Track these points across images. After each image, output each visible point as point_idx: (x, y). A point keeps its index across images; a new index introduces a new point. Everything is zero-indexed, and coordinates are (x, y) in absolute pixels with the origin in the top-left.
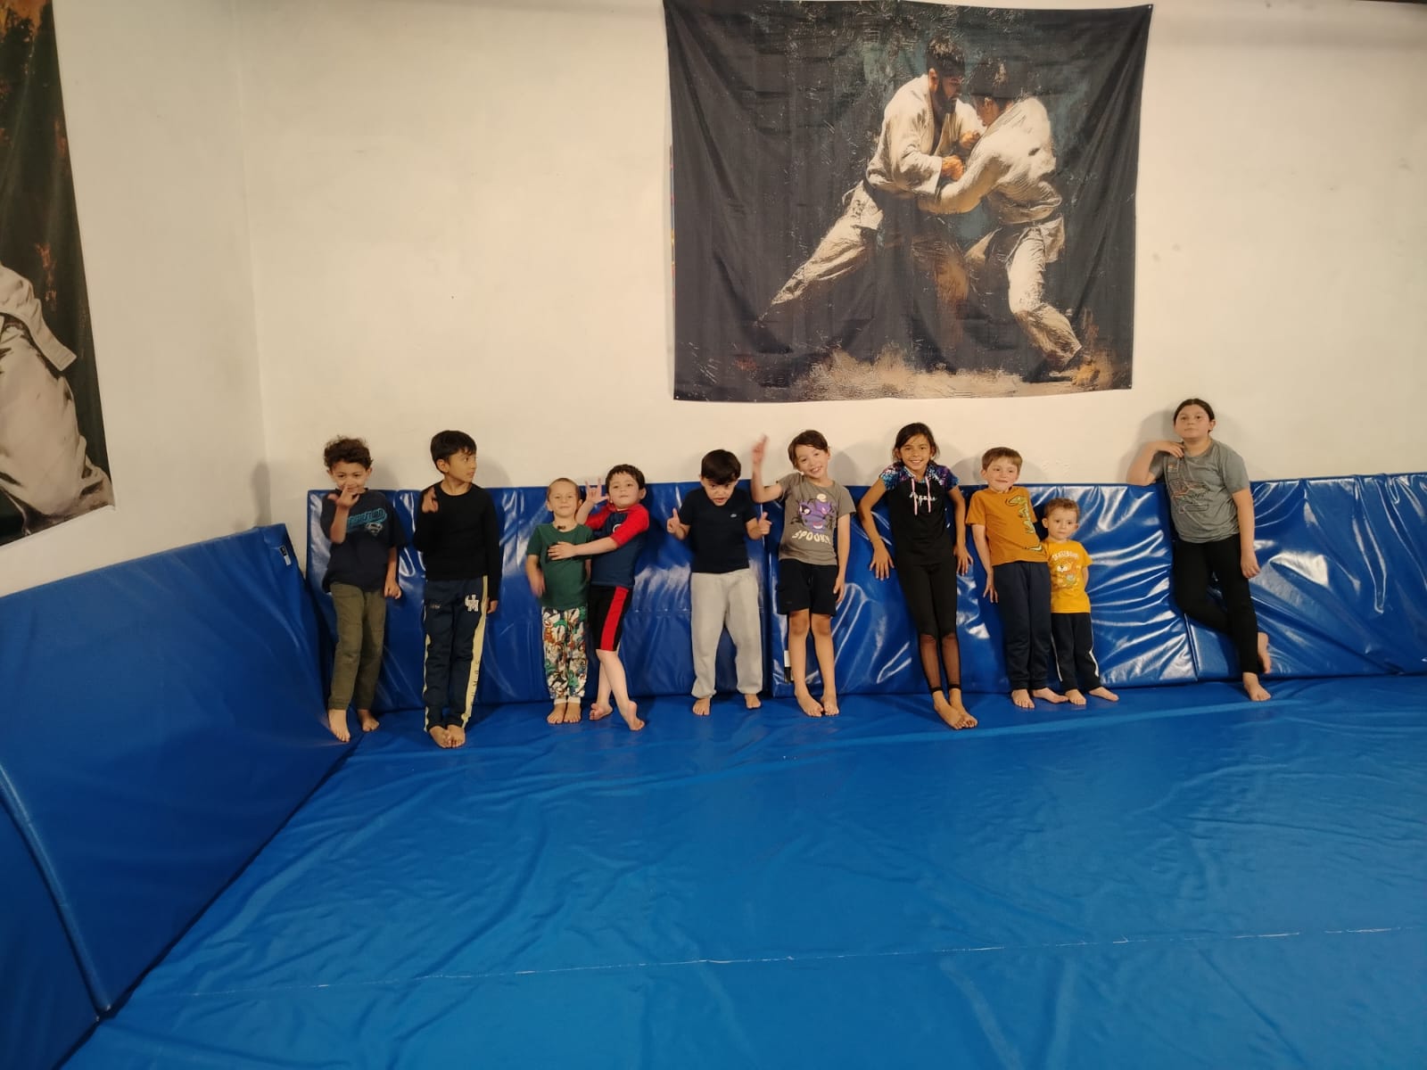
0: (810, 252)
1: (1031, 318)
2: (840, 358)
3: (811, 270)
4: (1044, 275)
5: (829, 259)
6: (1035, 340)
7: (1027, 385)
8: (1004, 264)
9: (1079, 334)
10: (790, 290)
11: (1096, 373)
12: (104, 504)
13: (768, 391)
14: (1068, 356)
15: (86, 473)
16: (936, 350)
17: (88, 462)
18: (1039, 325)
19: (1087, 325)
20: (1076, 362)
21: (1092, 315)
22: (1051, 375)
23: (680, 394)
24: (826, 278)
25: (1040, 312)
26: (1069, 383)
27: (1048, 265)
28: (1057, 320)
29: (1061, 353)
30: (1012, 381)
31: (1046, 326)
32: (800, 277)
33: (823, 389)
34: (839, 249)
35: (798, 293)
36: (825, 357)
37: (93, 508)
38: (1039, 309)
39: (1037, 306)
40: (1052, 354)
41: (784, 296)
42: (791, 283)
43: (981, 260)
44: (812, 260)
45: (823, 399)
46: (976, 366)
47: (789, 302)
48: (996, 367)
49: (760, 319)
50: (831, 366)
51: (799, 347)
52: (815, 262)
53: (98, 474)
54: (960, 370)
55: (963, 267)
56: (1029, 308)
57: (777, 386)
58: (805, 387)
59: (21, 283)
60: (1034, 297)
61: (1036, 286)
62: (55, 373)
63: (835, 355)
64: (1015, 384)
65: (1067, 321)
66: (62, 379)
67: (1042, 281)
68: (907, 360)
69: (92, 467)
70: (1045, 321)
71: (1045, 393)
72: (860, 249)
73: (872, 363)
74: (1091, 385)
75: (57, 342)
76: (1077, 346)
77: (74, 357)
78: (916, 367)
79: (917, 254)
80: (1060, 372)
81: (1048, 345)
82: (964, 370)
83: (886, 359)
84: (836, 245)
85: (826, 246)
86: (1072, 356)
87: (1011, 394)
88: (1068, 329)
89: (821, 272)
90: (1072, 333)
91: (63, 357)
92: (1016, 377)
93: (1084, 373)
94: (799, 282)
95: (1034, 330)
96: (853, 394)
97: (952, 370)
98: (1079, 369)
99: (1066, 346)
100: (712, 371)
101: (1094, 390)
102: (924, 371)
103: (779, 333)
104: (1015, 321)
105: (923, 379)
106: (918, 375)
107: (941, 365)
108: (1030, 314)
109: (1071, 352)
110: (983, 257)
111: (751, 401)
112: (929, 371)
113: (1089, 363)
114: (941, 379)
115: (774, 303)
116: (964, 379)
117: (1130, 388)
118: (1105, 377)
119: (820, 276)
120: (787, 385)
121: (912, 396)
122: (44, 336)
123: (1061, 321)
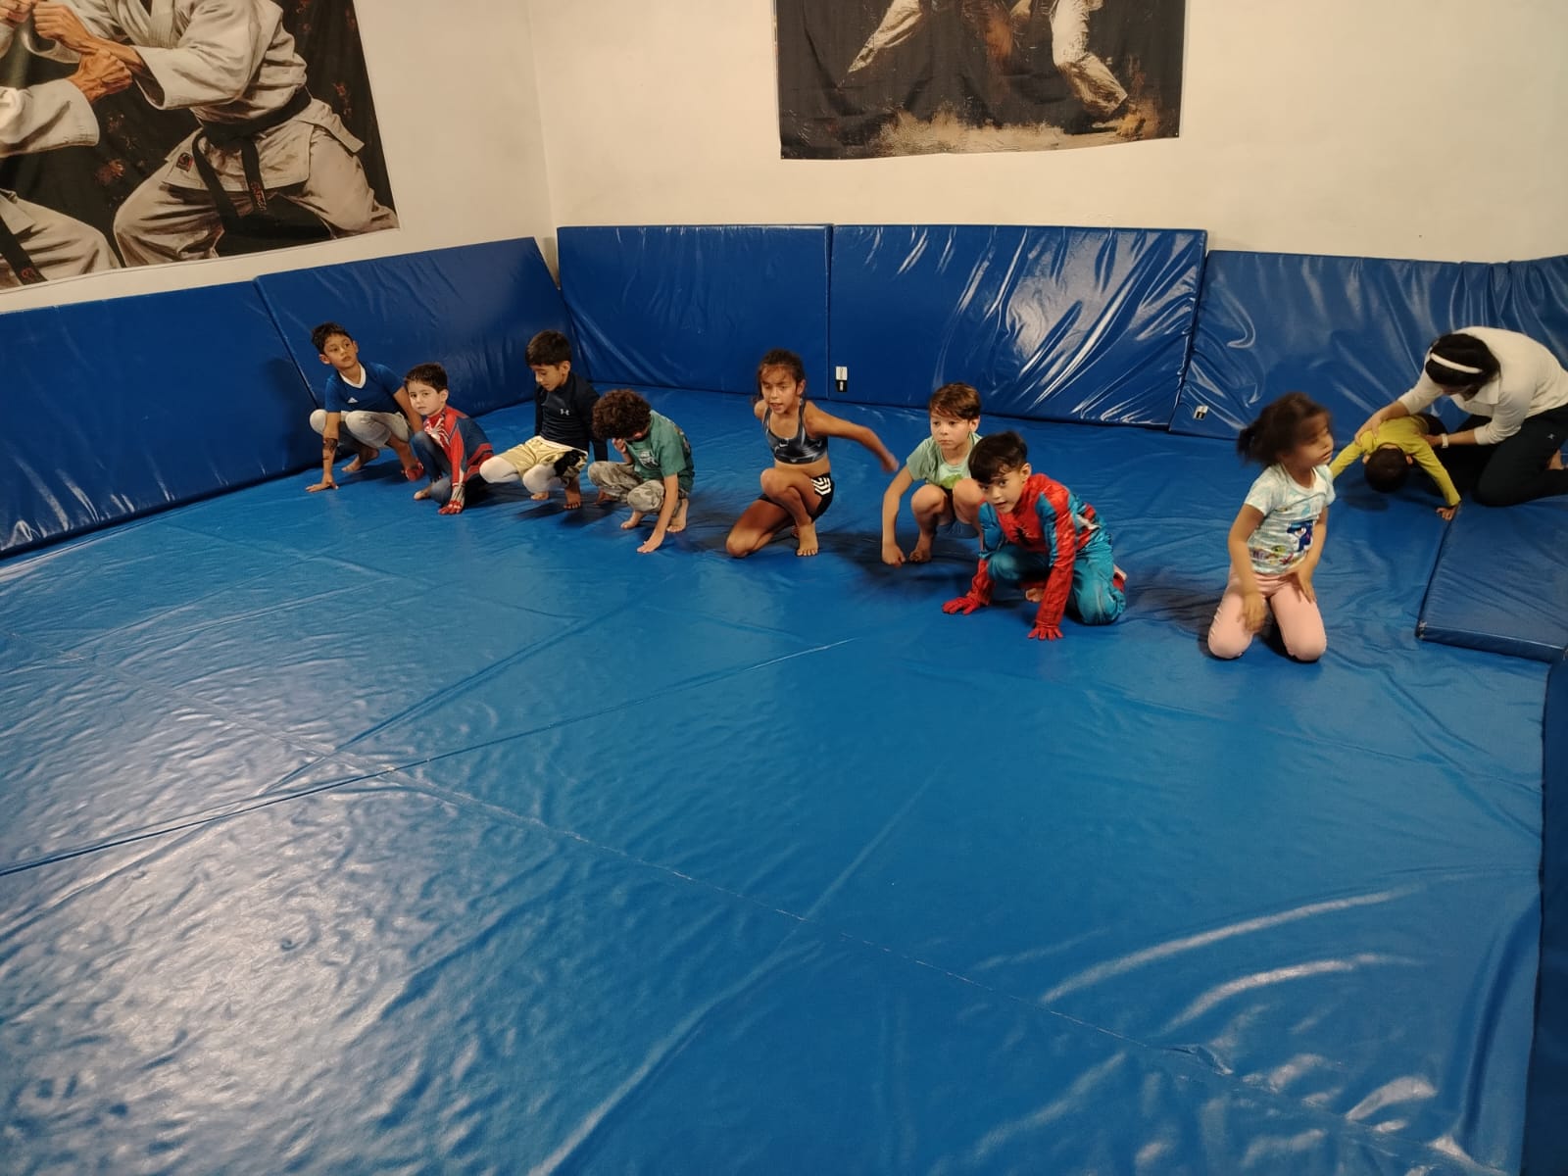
0: (879, 24)
1: (1075, 70)
2: (905, 118)
3: (879, 39)
4: (1088, 24)
5: (893, 27)
6: (1078, 91)
7: (1068, 137)
8: (1047, 17)
9: (1125, 83)
10: (863, 58)
11: (1142, 121)
12: (391, 227)
13: (849, 150)
14: (1113, 106)
15: (375, 209)
16: (984, 106)
17: (376, 203)
18: (1082, 76)
19: (1134, 74)
20: (1121, 112)
21: (1138, 62)
22: (1094, 126)
23: (785, 155)
24: (891, 45)
25: (1083, 63)
26: (1114, 134)
27: (1091, 14)
28: (1098, 69)
29: (1103, 103)
30: (1054, 134)
31: (1088, 76)
32: (871, 46)
33: (890, 147)
34: (900, 17)
35: (869, 60)
36: (892, 118)
37: (382, 229)
38: (1083, 59)
39: (1081, 56)
40: (1094, 104)
41: (858, 64)
42: (864, 51)
43: (1025, 15)
44: (880, 29)
45: (890, 155)
46: (1021, 120)
47: (862, 68)
48: (1039, 122)
49: (839, 86)
50: (897, 125)
51: (871, 109)
52: (882, 31)
53: (384, 210)
54: (1005, 124)
55: (1007, 24)
56: (1072, 59)
57: (855, 144)
58: (876, 145)
59: (324, 107)
60: (1078, 47)
61: (1080, 37)
62: (350, 153)
63: (900, 115)
64: (1057, 136)
65: (1106, 70)
66: (355, 157)
67: (1086, 31)
68: (960, 117)
69: (380, 206)
70: (1088, 71)
71: (1089, 145)
72: (920, 14)
73: (930, 122)
74: (1136, 135)
75: (352, 137)
76: (1122, 95)
77: (363, 144)
78: (968, 124)
79: (967, 15)
80: (1104, 123)
81: (1088, 96)
82: (1009, 125)
83: (941, 117)
84: (899, 13)
85: (890, 17)
86: (1116, 106)
87: (1055, 146)
88: (1108, 78)
89: (887, 40)
90: (1116, 82)
91: (357, 145)
92: (1057, 130)
93: (1128, 123)
94: (871, 50)
95: (1077, 81)
96: (915, 151)
97: (998, 125)
98: (1123, 119)
99: (1110, 96)
100: (806, 133)
101: (1138, 139)
102: (975, 127)
103: (853, 99)
104: (1058, 74)
105: (975, 134)
106: (971, 131)
107: (988, 121)
108: (1073, 65)
109: (1116, 102)
110: (1028, 12)
111: (836, 158)
112: (980, 127)
113: (1134, 112)
114: (990, 132)
115: (850, 71)
116: (1008, 134)
117: (1178, 136)
118: (1149, 126)
119: (886, 44)
120: (863, 144)
121: (964, 151)
122: (344, 134)
123: (1101, 71)
